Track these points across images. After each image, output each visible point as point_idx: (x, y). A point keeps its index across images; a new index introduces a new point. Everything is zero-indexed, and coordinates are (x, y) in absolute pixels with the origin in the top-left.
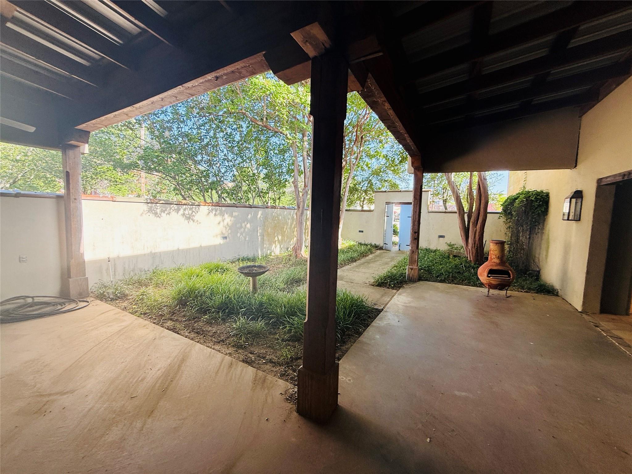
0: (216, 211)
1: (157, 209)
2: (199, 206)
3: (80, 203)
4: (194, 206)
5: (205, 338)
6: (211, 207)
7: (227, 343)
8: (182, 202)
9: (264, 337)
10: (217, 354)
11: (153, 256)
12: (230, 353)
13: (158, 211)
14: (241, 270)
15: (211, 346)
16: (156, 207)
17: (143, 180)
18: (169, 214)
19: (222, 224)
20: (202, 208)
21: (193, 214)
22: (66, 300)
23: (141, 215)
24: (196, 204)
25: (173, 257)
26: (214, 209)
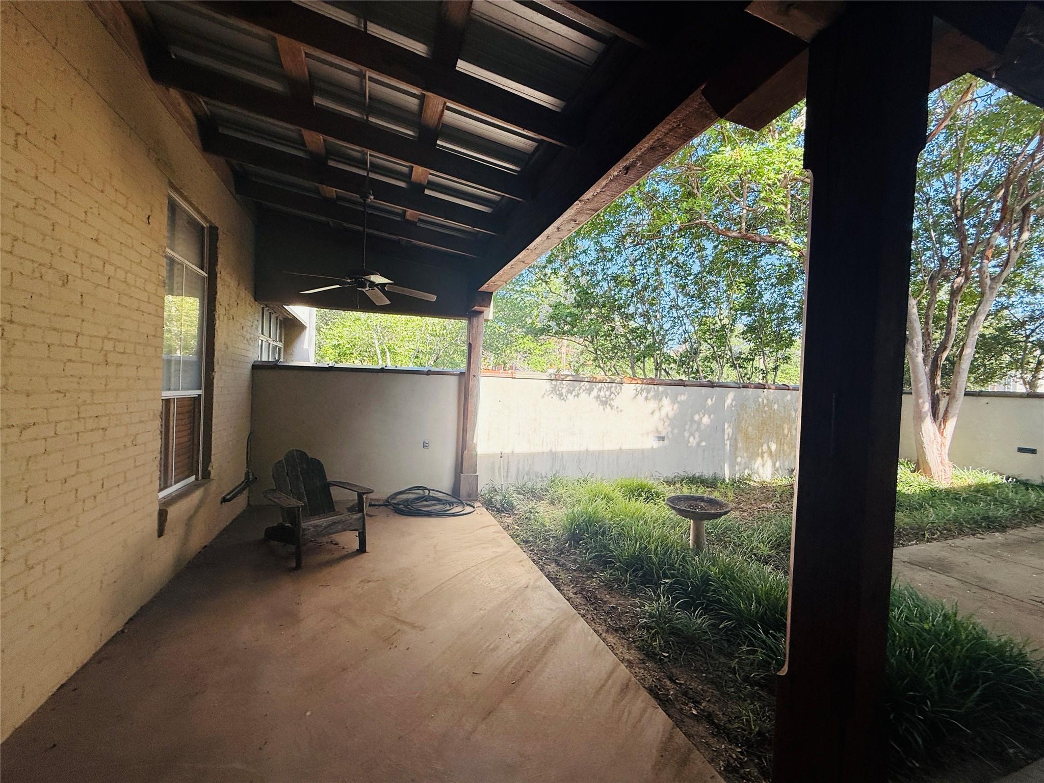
0: (648, 392)
1: (563, 388)
2: (622, 384)
3: (478, 381)
4: (614, 385)
5: (595, 612)
6: (641, 386)
7: (630, 637)
8: (596, 378)
9: (704, 652)
10: (608, 652)
11: (553, 455)
12: (629, 661)
13: (564, 391)
14: (674, 502)
15: (601, 632)
16: (562, 386)
17: (564, 350)
18: (578, 395)
19: (657, 414)
20: (625, 386)
21: (611, 397)
22: (456, 500)
23: (543, 397)
24: (616, 382)
25: (579, 462)
26: (644, 389)
